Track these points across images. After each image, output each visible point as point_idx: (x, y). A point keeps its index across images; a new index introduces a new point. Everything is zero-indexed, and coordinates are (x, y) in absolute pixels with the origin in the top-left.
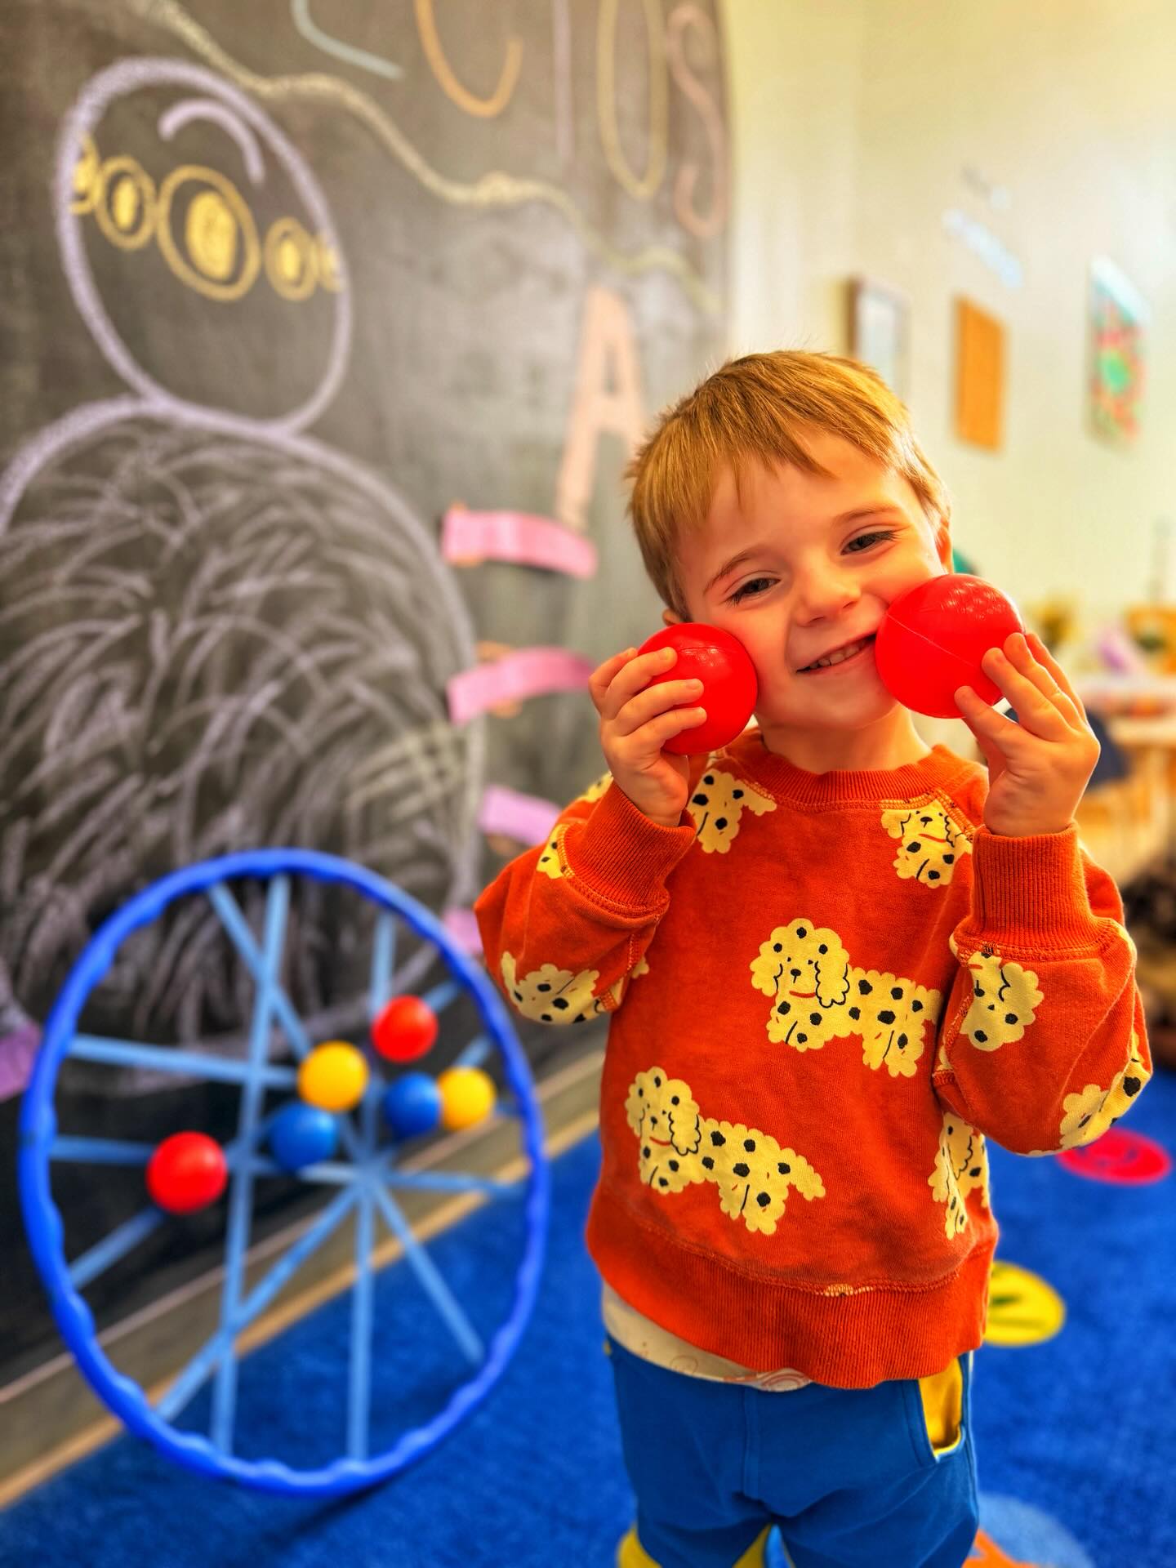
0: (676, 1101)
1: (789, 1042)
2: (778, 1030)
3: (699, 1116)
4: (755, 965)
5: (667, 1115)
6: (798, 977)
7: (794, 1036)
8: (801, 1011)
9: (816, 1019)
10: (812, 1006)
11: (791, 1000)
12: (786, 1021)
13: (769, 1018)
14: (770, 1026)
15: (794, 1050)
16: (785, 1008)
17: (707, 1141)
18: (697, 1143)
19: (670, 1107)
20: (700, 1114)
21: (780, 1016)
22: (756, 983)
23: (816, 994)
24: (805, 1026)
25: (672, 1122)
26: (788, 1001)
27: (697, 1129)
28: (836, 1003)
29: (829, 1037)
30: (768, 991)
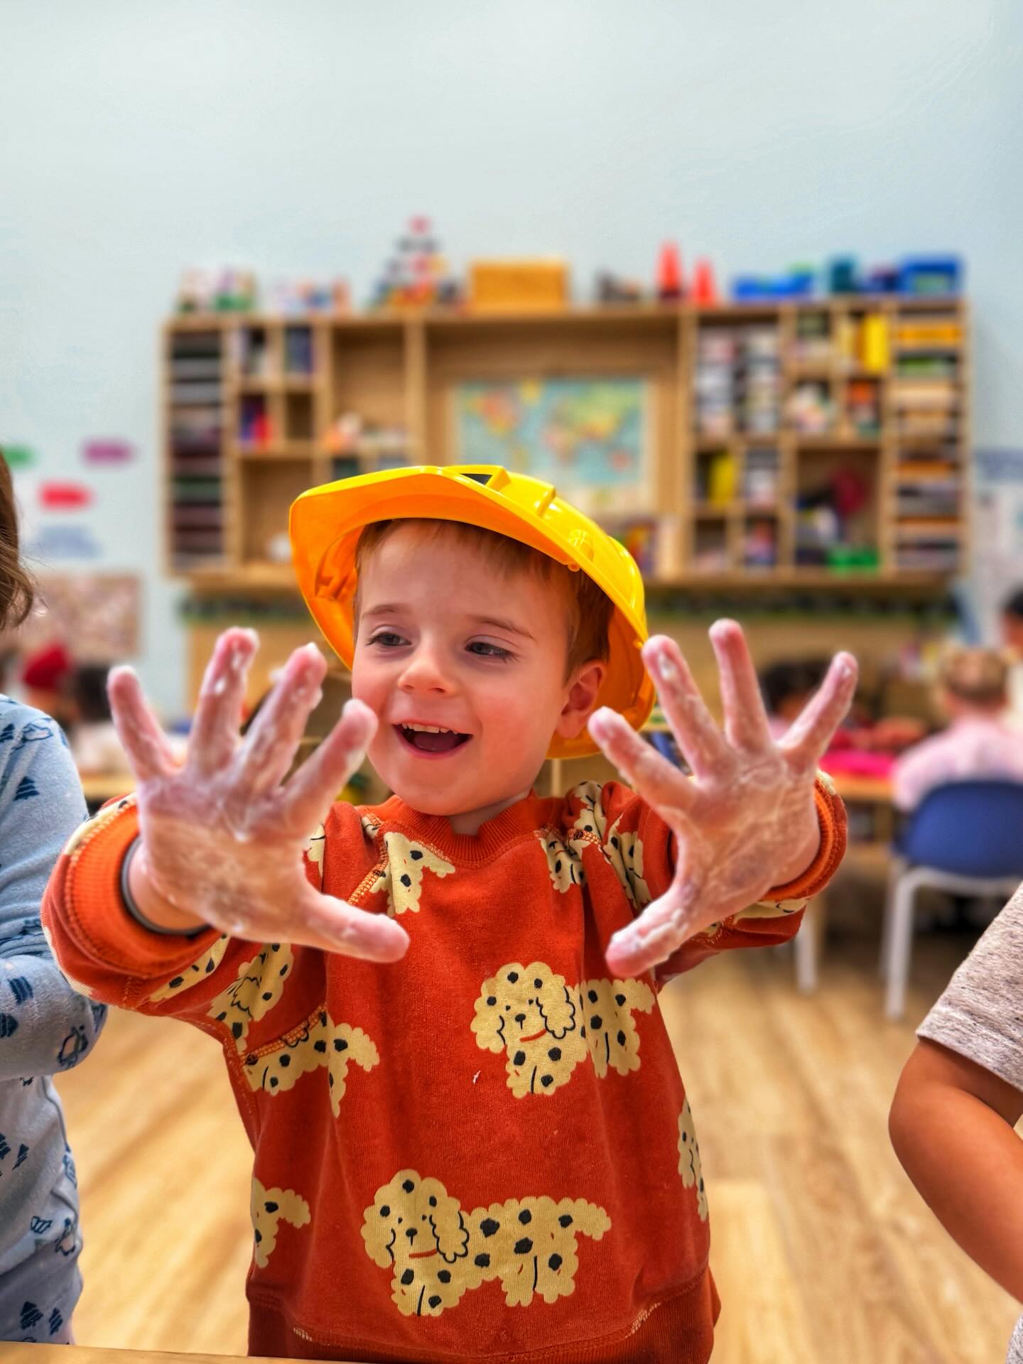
0: (433, 1202)
1: (535, 1091)
2: (519, 1083)
3: (462, 1212)
4: (475, 1026)
5: (427, 1220)
6: (524, 1022)
7: (538, 1082)
8: (537, 1054)
9: (555, 1054)
10: (548, 1042)
11: (524, 1048)
12: (526, 1069)
13: (507, 1075)
14: (510, 1083)
15: (542, 1097)
16: (520, 1059)
17: (476, 1234)
18: (464, 1244)
19: (429, 1211)
20: (462, 1209)
21: (518, 1068)
22: (482, 1044)
23: (547, 1029)
24: (547, 1067)
25: (434, 1226)
26: (522, 1050)
27: (462, 1227)
28: (568, 1030)
29: (573, 1067)
30: (495, 1046)
